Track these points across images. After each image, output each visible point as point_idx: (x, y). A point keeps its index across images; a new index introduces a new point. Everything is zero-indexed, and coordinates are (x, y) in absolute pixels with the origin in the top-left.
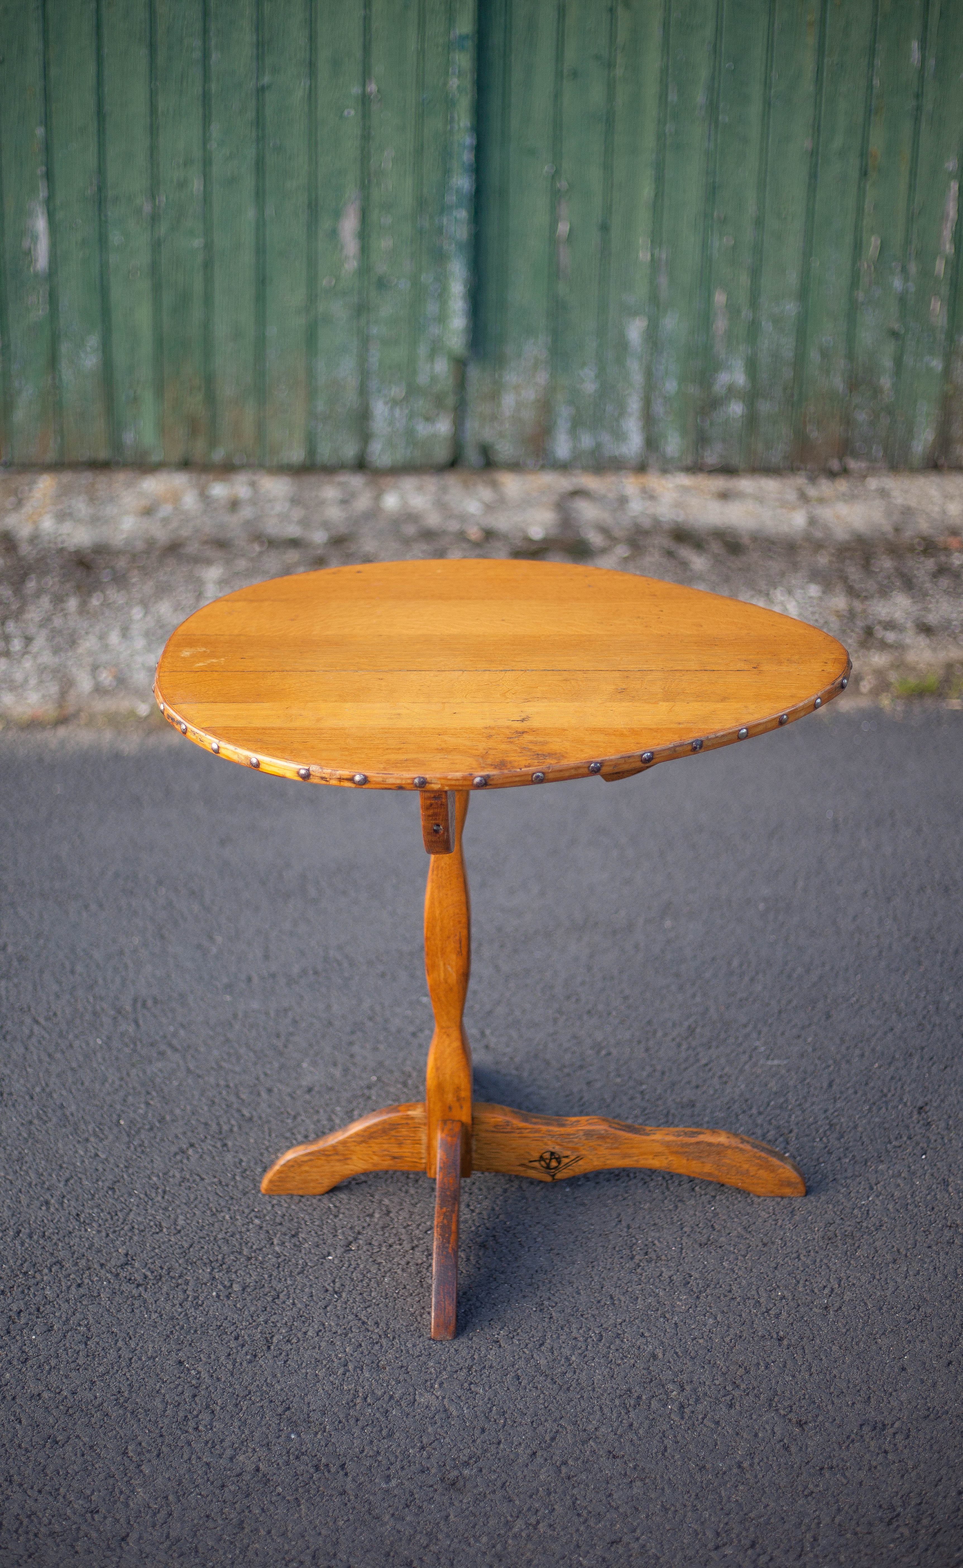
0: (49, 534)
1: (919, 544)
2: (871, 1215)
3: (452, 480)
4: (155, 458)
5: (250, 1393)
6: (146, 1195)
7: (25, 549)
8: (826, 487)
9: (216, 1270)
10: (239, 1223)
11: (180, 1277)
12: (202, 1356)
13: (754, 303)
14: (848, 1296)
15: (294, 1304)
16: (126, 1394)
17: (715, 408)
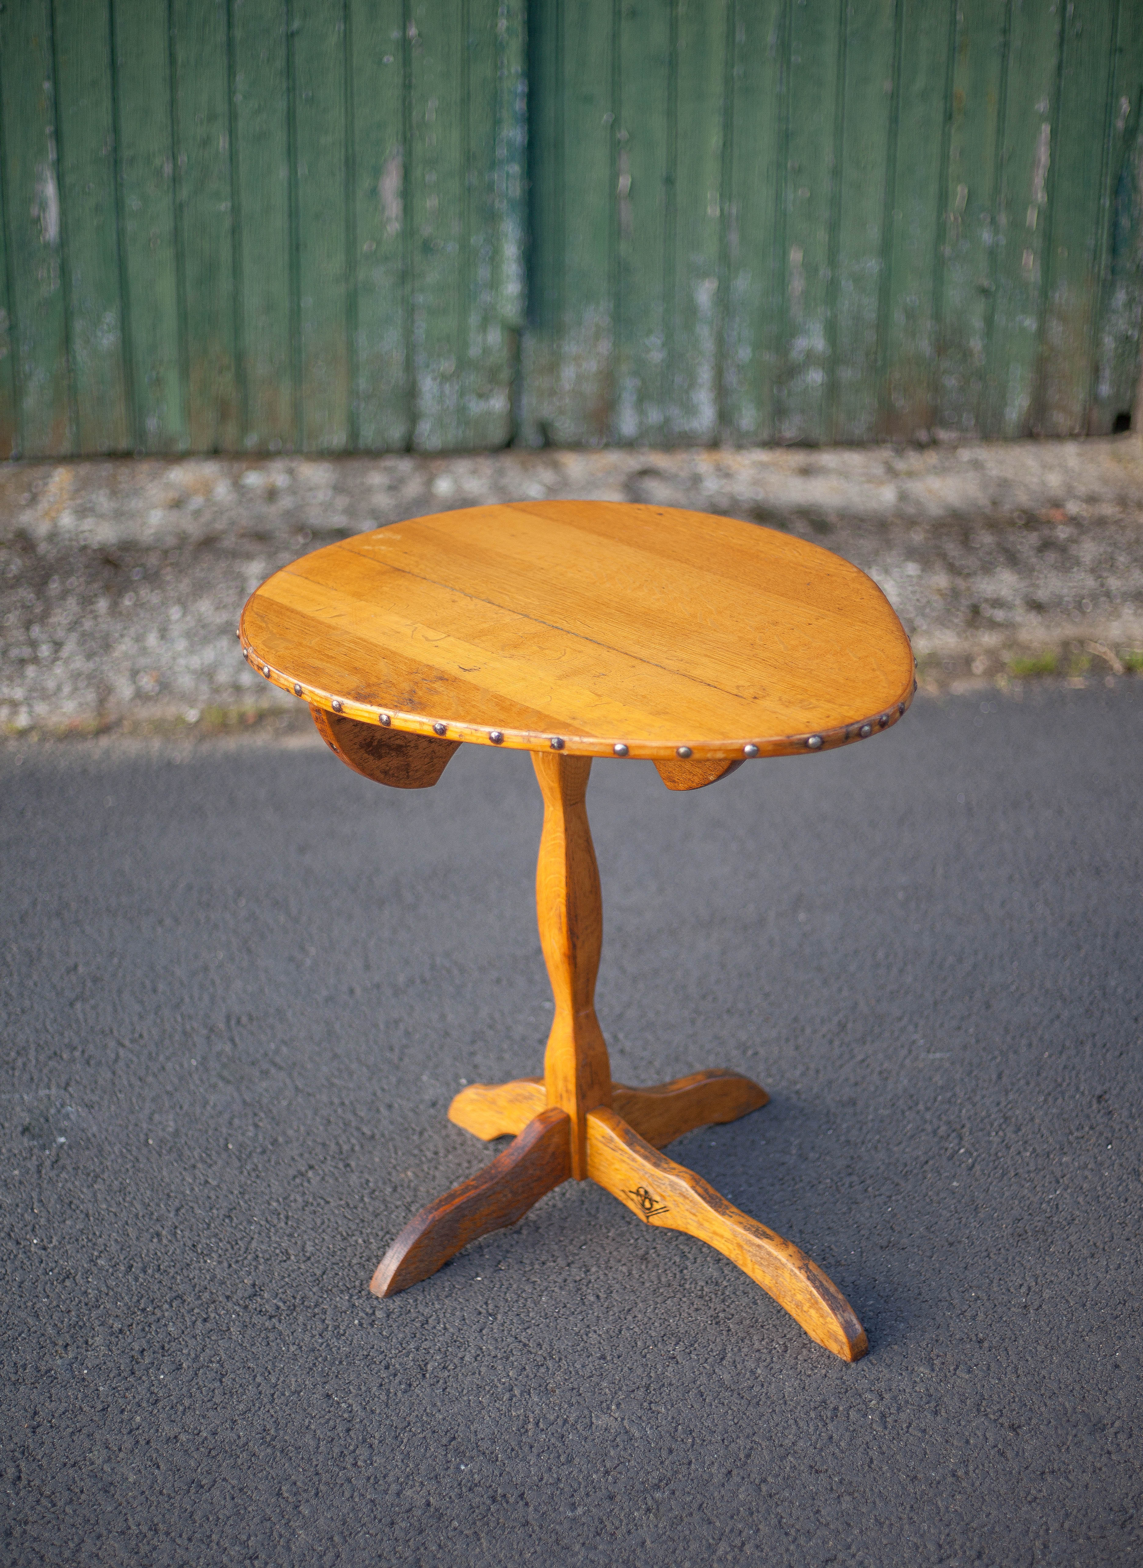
0: (69, 532)
1: (1020, 517)
2: (1060, 1209)
3: (508, 462)
4: (181, 446)
5: (409, 1424)
6: (267, 1221)
7: (43, 547)
8: (914, 460)
9: (355, 1297)
10: (374, 1246)
11: (316, 1306)
12: (351, 1388)
13: (832, 261)
14: (1047, 1293)
15: (445, 1328)
16: (272, 1432)
17: (793, 377)
